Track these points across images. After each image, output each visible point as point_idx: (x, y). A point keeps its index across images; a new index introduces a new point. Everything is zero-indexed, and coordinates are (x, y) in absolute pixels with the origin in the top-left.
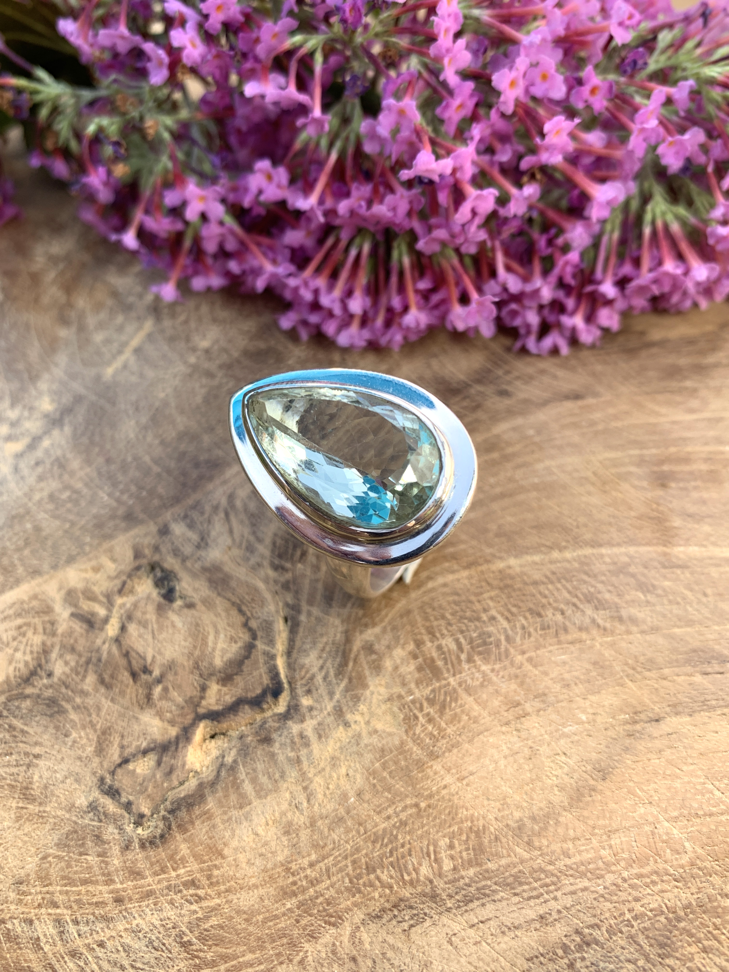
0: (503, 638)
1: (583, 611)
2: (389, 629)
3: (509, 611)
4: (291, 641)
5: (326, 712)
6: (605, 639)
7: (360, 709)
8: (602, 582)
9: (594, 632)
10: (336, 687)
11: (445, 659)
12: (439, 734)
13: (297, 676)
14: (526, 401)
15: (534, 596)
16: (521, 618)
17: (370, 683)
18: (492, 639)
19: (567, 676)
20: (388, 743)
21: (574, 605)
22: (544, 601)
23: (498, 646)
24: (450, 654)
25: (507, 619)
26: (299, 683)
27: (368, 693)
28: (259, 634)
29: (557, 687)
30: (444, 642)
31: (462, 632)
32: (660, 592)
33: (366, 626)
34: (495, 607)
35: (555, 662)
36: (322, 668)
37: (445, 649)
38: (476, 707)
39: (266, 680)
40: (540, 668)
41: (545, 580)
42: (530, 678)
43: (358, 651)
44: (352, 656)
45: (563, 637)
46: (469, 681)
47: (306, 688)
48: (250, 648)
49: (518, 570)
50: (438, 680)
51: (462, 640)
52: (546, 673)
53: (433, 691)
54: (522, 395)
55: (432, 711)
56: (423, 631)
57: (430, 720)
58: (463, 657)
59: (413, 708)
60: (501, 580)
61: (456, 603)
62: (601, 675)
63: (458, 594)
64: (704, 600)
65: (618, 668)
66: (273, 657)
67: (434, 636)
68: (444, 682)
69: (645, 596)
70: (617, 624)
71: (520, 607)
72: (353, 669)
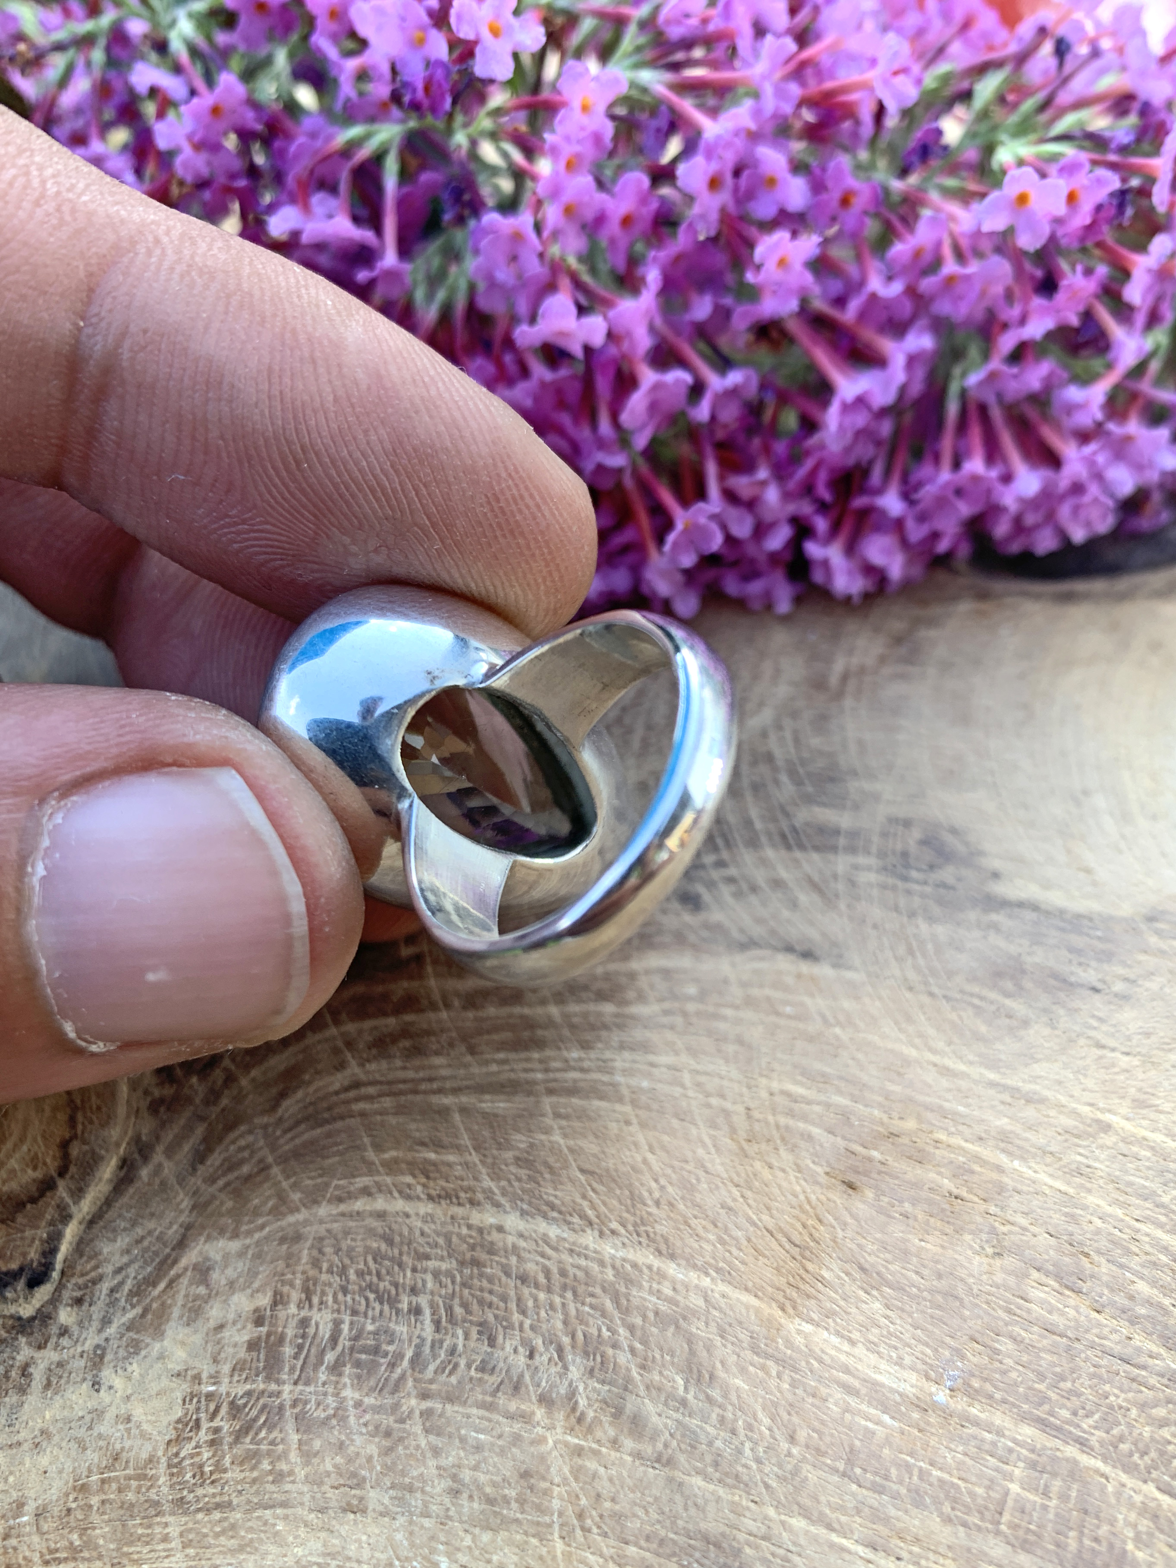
0: (409, 1354)
1: (566, 1368)
2: (250, 1252)
3: (449, 1309)
4: (108, 1203)
5: (79, 1349)
6: (569, 1438)
7: (130, 1369)
8: (631, 1328)
9: (560, 1416)
10: (119, 1314)
11: (300, 1347)
12: (211, 1473)
13: (79, 1268)
14: (717, 928)
15: (504, 1298)
16: (460, 1332)
17: (169, 1333)
18: (391, 1348)
19: (466, 1475)
20: (131, 1449)
21: (560, 1350)
22: (516, 1317)
23: (392, 1366)
24: (311, 1343)
25: (437, 1324)
26: (73, 1281)
27: (157, 1346)
28: (73, 1169)
29: (440, 1486)
30: (316, 1316)
31: (354, 1313)
32: (716, 1394)
33: (222, 1232)
34: (432, 1293)
35: (463, 1440)
36: (119, 1270)
37: (311, 1331)
38: (294, 1456)
39: (34, 1254)
40: (432, 1438)
41: (542, 1279)
42: (406, 1448)
43: (186, 1269)
44: (172, 1273)
45: (501, 1400)
46: (311, 1406)
47: (78, 1294)
48: (47, 1186)
49: (510, 1239)
50: (268, 1379)
51: (345, 1327)
52: (436, 1452)
53: (249, 1393)
54: (716, 916)
55: (226, 1426)
56: (298, 1282)
57: (212, 1443)
58: (330, 1357)
59: (203, 1408)
60: (473, 1248)
61: (377, 1256)
62: (522, 1501)
63: (390, 1242)
64: (784, 1445)
65: (556, 1504)
66: (65, 1217)
67: (309, 1299)
68: (273, 1387)
69: (686, 1389)
70: (606, 1419)
71: (468, 1312)
72: (159, 1296)
